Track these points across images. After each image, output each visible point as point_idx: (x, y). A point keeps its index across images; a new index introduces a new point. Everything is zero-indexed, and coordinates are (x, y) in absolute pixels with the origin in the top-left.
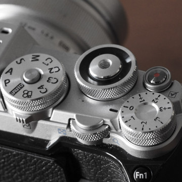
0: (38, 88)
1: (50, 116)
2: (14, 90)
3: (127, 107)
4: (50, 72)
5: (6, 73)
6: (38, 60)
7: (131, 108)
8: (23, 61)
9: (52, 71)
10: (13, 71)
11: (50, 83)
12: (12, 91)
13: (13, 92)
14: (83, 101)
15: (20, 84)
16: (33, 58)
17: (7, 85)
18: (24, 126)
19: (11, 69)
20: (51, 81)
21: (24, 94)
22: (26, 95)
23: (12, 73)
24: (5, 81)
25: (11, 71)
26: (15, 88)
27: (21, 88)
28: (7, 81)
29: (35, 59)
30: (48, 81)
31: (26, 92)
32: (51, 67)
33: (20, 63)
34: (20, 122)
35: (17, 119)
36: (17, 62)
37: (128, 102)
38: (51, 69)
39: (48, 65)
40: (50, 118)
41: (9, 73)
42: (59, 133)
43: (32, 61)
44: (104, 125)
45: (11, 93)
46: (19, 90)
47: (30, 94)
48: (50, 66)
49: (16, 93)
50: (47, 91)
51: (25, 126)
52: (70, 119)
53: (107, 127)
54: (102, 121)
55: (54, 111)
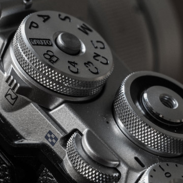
0: (69, 62)
1: (51, 108)
2: (37, 39)
3: (163, 170)
4: (94, 57)
5: (39, 16)
6: (87, 34)
7: (168, 175)
8: (68, 20)
9: (97, 58)
10: (49, 20)
11: (87, 69)
12: (33, 39)
13: (34, 41)
14: (108, 123)
15: (49, 40)
16: (82, 27)
17: (32, 28)
18: (6, 95)
19: (48, 17)
20: (90, 68)
21: (47, 54)
22: (48, 57)
23: (47, 22)
24: (32, 23)
25: (46, 18)
26: (39, 39)
27: (48, 45)
28: (35, 25)
29: (85, 30)
30: (85, 64)
31: (50, 54)
32: (99, 53)
33: (64, 19)
34: (10, 85)
35: (9, 77)
36: (60, 15)
37: (167, 165)
38: (98, 55)
39: (96, 48)
40: (51, 110)
41: (42, 19)
42: (47, 137)
43: (79, 29)
44: (115, 169)
45: (31, 40)
46: (44, 45)
47: (54, 59)
48: (98, 51)
49: (37, 45)
50: (77, 73)
51: (9, 97)
52: (75, 130)
53: (117, 175)
54: (118, 163)
55: (63, 105)
